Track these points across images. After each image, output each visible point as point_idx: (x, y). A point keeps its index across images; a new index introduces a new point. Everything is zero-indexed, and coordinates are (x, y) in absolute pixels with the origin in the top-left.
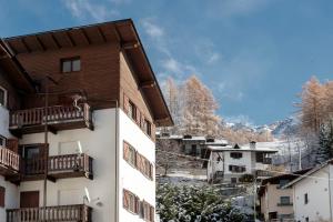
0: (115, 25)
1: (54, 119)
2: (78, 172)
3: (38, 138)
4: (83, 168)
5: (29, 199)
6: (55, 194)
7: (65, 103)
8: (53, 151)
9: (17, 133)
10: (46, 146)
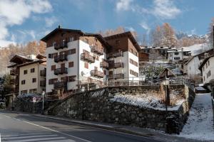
0: (127, 33)
1: (114, 55)
2: (120, 67)
3: (112, 59)
4: (121, 65)
5: (111, 73)
6: (116, 71)
7: (117, 51)
8: (115, 62)
9: (108, 58)
10: (113, 61)
